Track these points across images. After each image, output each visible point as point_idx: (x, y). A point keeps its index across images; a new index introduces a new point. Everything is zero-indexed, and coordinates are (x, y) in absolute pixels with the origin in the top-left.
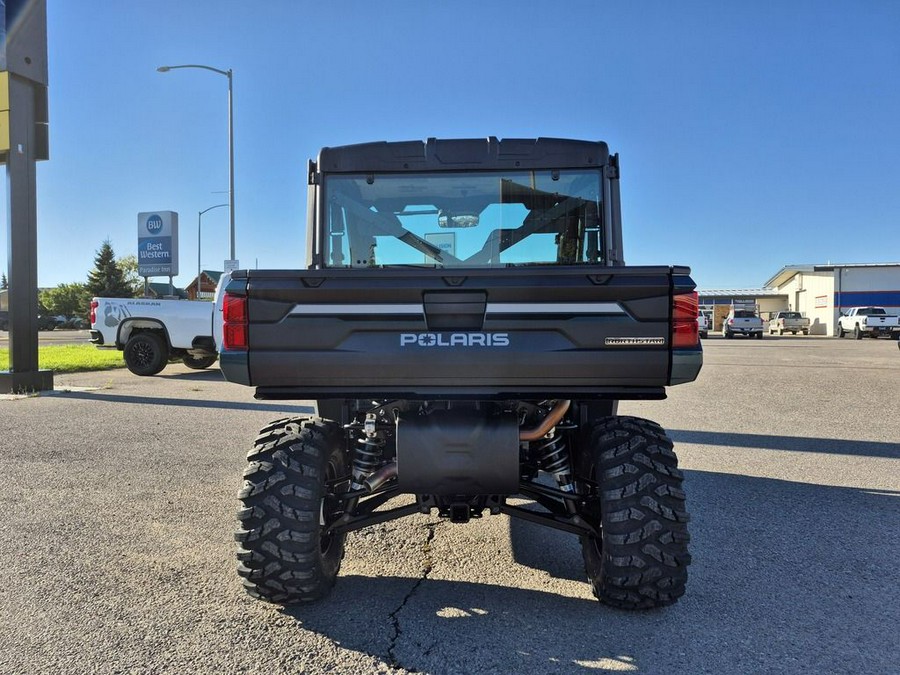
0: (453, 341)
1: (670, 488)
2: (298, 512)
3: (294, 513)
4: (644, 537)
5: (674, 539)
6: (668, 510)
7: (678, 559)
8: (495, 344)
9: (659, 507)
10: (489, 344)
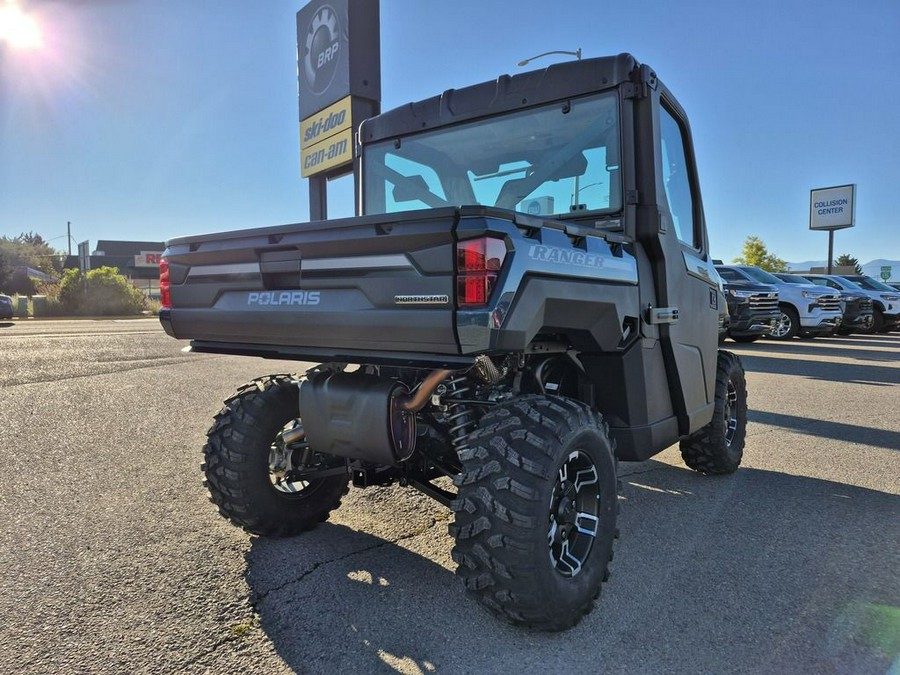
0: (281, 300)
1: (513, 482)
2: (231, 453)
3: (228, 453)
4: (473, 534)
5: (504, 544)
6: (501, 507)
7: (511, 570)
8: (309, 303)
9: (492, 502)
10: (305, 303)
